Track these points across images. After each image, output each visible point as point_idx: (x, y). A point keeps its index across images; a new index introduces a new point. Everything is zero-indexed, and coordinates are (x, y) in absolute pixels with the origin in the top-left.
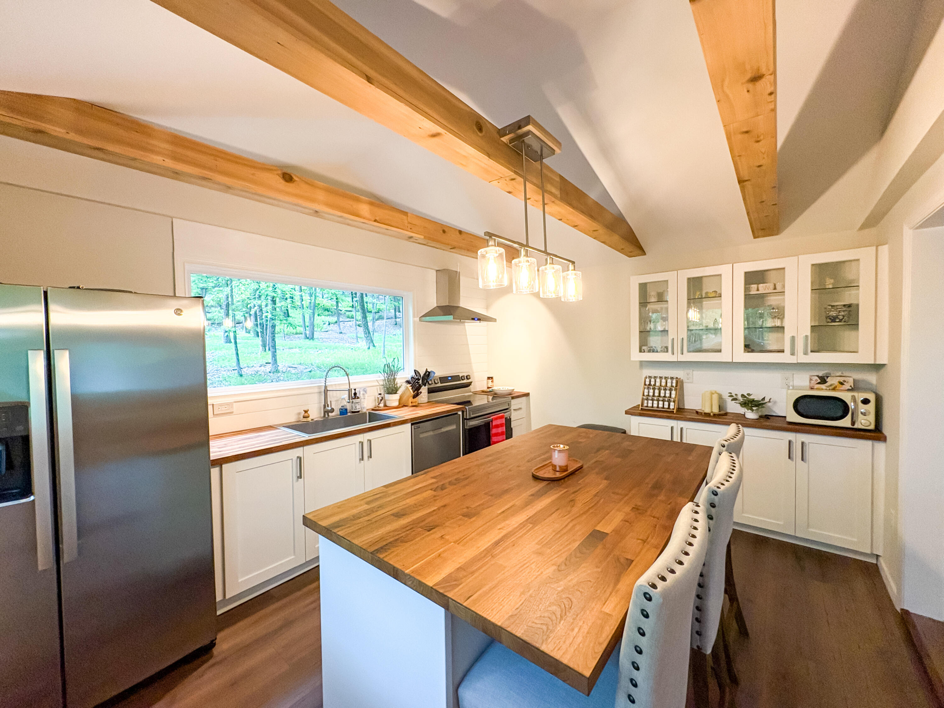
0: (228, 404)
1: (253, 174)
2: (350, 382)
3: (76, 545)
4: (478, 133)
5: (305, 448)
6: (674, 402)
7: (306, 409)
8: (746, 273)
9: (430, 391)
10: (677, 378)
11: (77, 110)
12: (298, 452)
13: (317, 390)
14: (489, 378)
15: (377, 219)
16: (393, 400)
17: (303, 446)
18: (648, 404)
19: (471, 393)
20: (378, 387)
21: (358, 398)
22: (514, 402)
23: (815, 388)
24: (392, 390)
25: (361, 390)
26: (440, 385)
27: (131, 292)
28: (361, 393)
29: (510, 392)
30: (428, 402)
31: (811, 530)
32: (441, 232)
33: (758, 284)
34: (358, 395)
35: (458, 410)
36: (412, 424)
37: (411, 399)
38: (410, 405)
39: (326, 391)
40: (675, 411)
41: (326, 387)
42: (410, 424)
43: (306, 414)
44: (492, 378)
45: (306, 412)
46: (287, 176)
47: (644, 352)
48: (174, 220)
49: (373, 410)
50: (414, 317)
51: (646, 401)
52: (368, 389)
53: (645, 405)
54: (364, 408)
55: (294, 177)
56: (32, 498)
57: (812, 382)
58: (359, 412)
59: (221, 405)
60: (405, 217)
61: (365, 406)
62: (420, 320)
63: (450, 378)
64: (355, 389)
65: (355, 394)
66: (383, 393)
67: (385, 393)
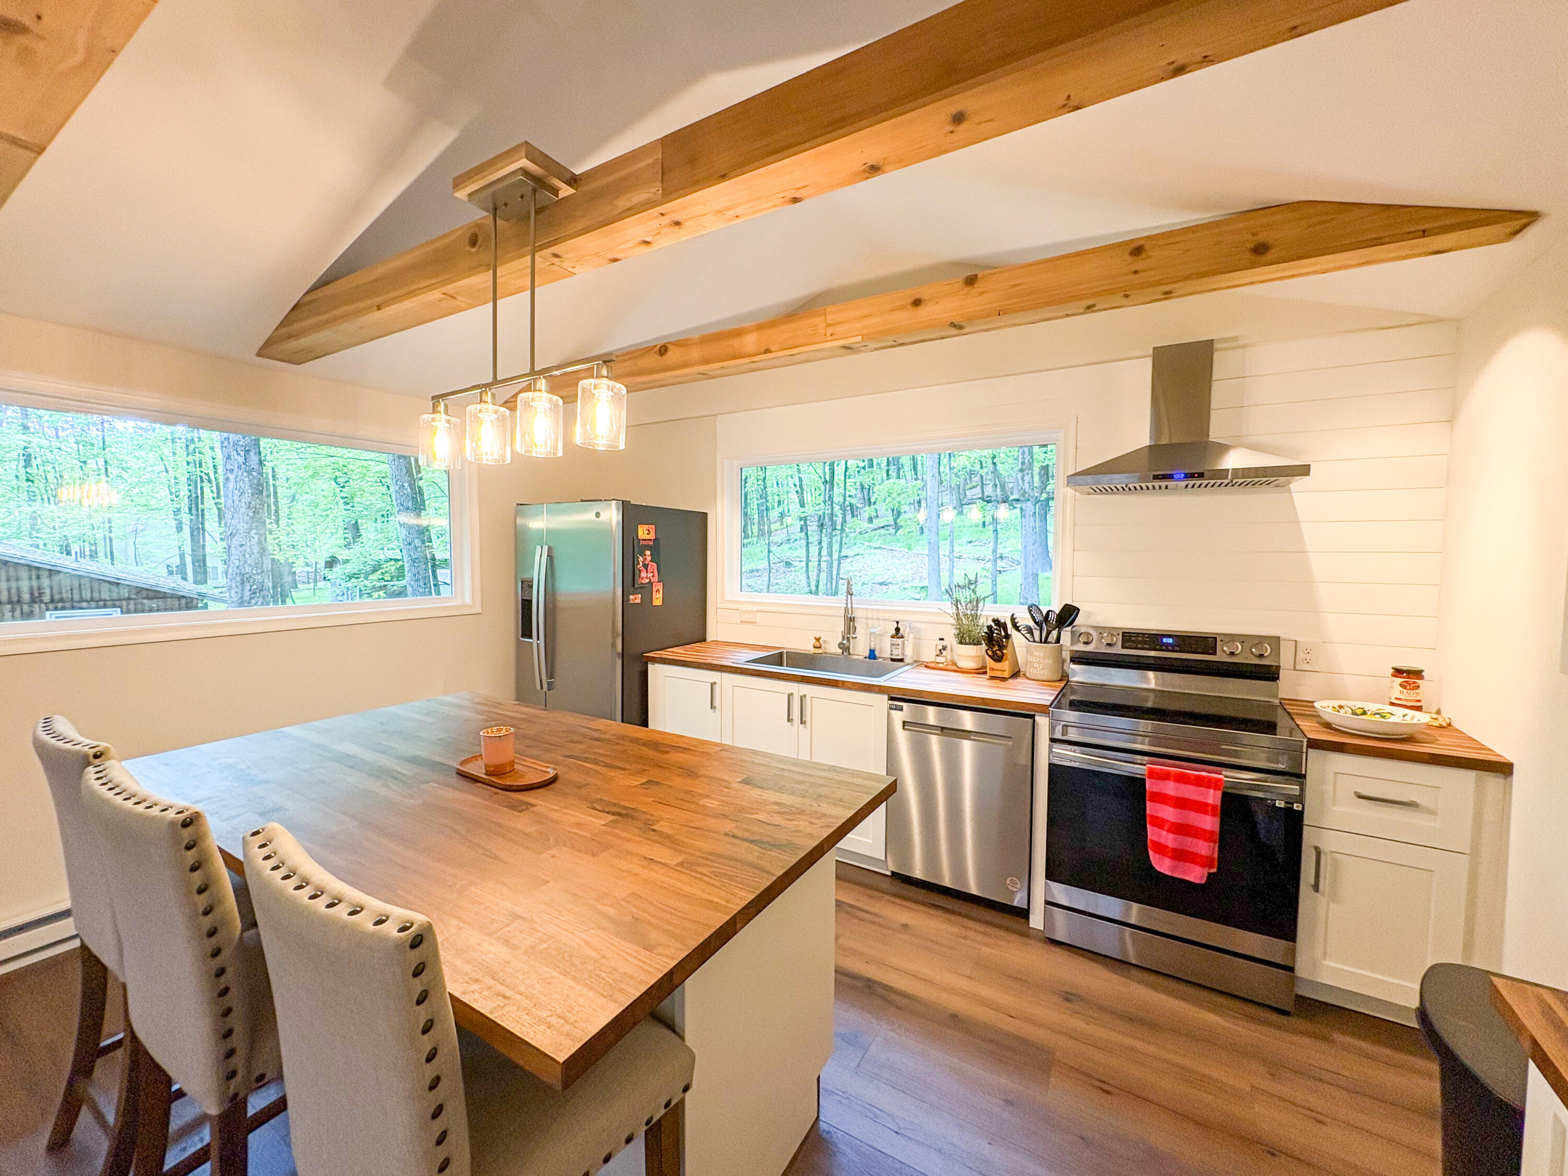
0: (752, 612)
5: (723, 674)
7: (817, 637)
12: (716, 676)
14: (1398, 672)
16: (968, 655)
17: (720, 671)
20: (947, 627)
21: (902, 637)
24: (970, 637)
26: (1118, 650)
28: (908, 629)
34: (901, 632)
36: (890, 699)
37: (990, 663)
39: (848, 617)
41: (849, 610)
42: (885, 697)
43: (817, 644)
44: (1415, 673)
45: (818, 640)
49: (924, 665)
58: (900, 660)
59: (747, 612)
63: (1169, 641)
64: (898, 622)
65: (898, 630)
66: (951, 640)
67: (954, 641)
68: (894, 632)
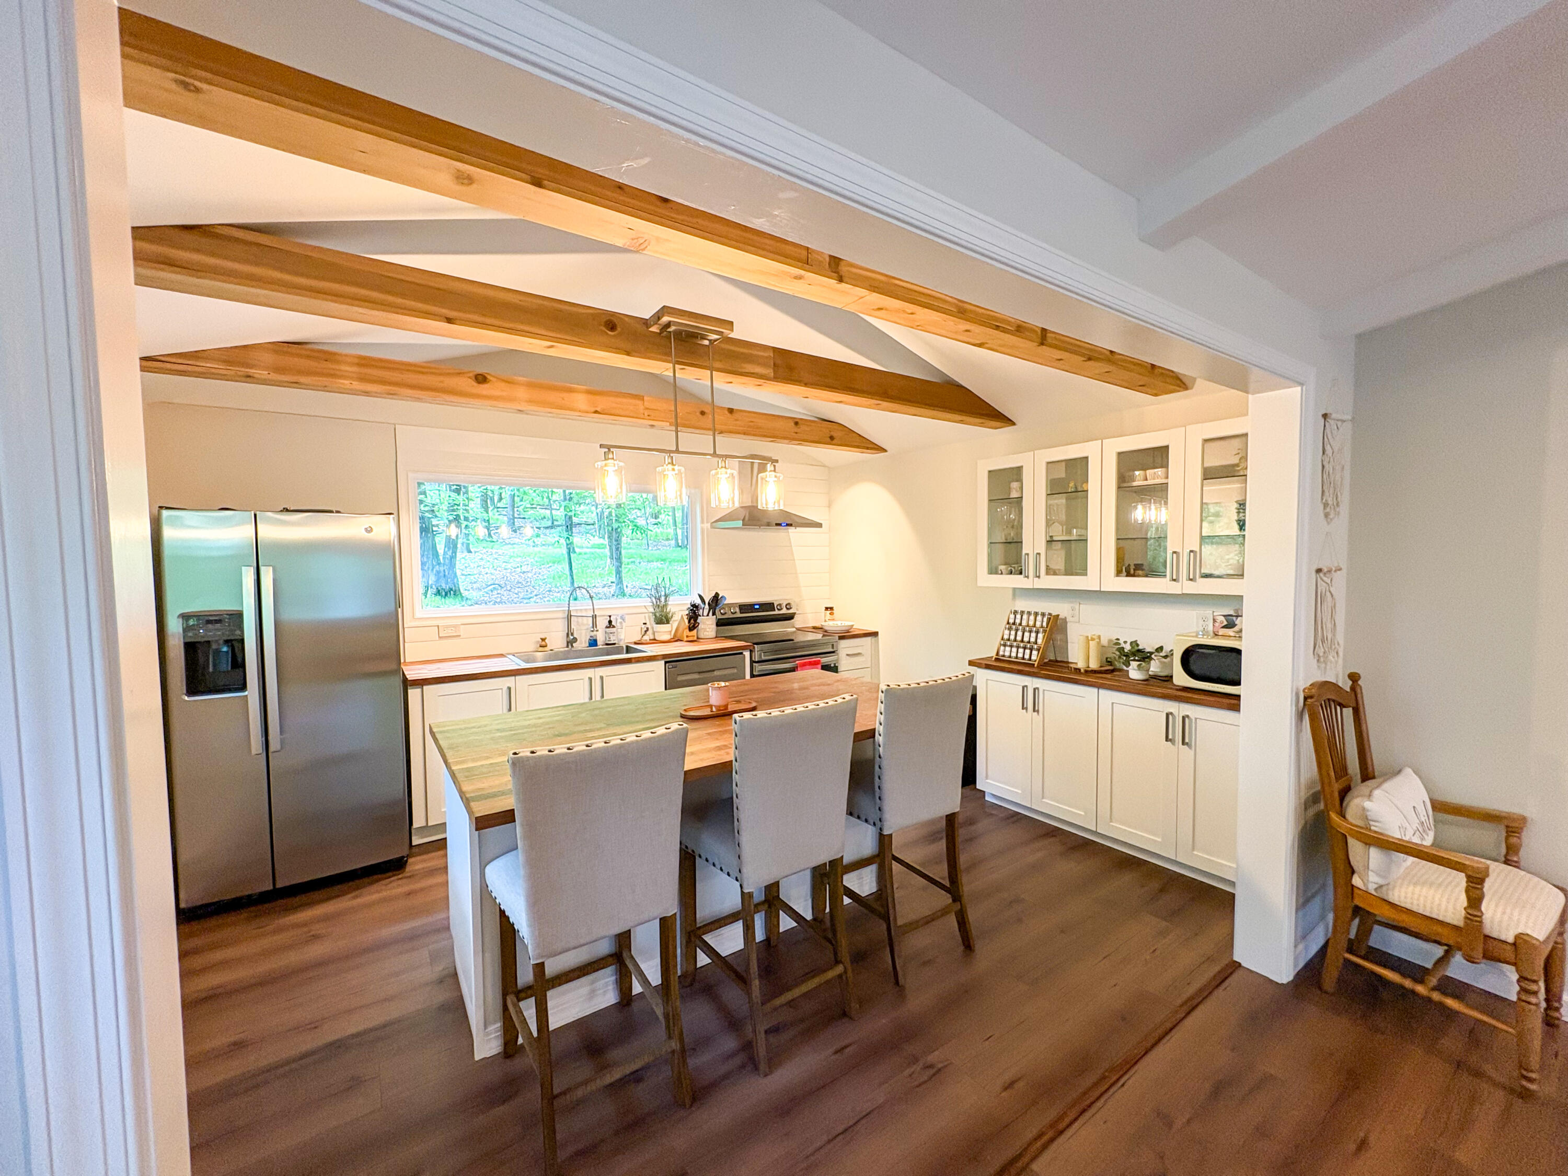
0: (455, 626)
1: (442, 382)
2: (595, 607)
3: (279, 739)
4: (610, 333)
5: (517, 677)
6: (1038, 650)
7: (543, 637)
8: (1119, 454)
9: (720, 623)
10: (1050, 614)
11: (276, 352)
12: (509, 681)
13: (561, 615)
14: (827, 609)
15: (598, 409)
16: (664, 632)
17: (515, 675)
18: (1004, 651)
19: (794, 629)
20: (647, 615)
21: (614, 627)
22: (844, 643)
23: (1220, 634)
24: (663, 619)
25: (619, 618)
26: (739, 615)
27: (331, 512)
28: (619, 620)
29: (847, 628)
30: (716, 637)
31: (1195, 853)
32: (698, 414)
33: (1145, 469)
34: (613, 623)
35: (744, 648)
36: (666, 663)
37: (687, 632)
38: (685, 639)
39: (569, 617)
40: (1036, 664)
41: (569, 611)
42: (663, 662)
43: (543, 643)
44: (831, 608)
45: (543, 640)
46: (480, 378)
47: (1002, 574)
48: (397, 426)
49: (636, 643)
50: (702, 522)
51: (1002, 648)
52: (627, 617)
53: (1001, 653)
54: (621, 640)
55: (488, 377)
56: (246, 693)
57: (1217, 624)
58: (614, 644)
59: (448, 627)
60: (639, 402)
61: (622, 637)
62: (712, 527)
63: (757, 607)
64: (610, 616)
65: (610, 622)
66: (651, 623)
67: (653, 623)
68: (607, 624)
